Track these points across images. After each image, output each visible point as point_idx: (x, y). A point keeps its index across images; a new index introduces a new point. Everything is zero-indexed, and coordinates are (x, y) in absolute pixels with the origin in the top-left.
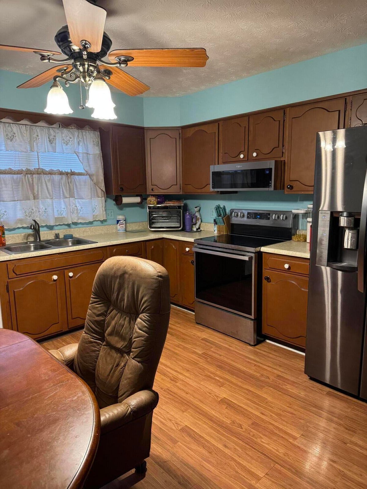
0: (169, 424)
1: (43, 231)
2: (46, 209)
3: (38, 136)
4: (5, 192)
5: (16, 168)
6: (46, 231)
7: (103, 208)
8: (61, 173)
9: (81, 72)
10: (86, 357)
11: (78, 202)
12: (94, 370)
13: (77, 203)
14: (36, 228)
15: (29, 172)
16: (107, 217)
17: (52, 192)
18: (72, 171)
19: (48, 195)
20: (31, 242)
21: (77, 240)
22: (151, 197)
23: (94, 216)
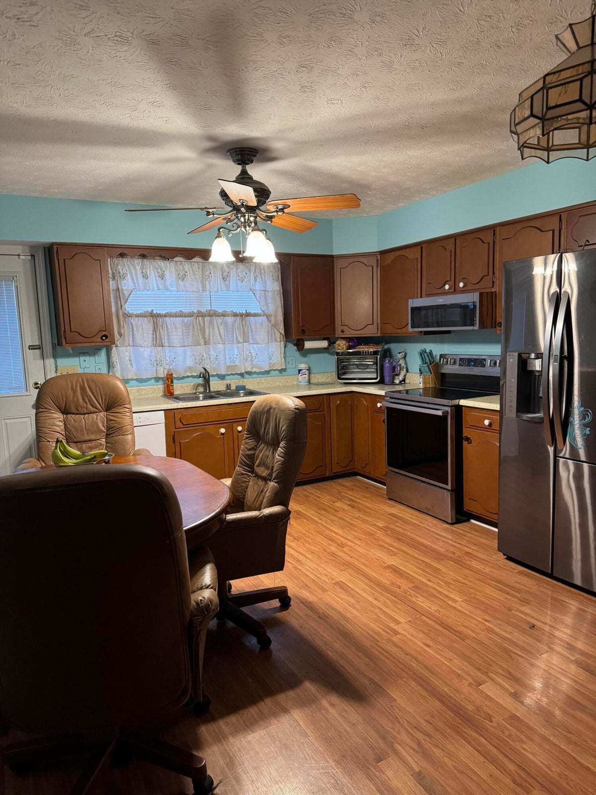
0: (324, 578)
1: (214, 381)
2: (217, 356)
3: (210, 273)
4: (175, 337)
5: (186, 310)
6: (216, 381)
7: (282, 355)
8: (235, 315)
9: (242, 223)
10: (237, 487)
11: (253, 347)
12: (244, 499)
13: (252, 349)
14: (206, 377)
15: (200, 314)
16: (286, 366)
17: (225, 336)
18: (248, 312)
19: (220, 340)
20: (201, 392)
21: (248, 392)
22: (341, 341)
23: (271, 365)
